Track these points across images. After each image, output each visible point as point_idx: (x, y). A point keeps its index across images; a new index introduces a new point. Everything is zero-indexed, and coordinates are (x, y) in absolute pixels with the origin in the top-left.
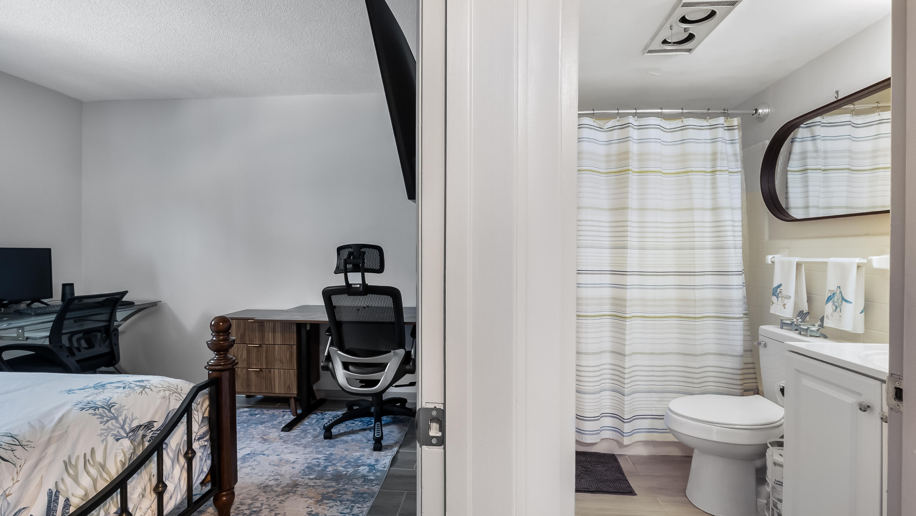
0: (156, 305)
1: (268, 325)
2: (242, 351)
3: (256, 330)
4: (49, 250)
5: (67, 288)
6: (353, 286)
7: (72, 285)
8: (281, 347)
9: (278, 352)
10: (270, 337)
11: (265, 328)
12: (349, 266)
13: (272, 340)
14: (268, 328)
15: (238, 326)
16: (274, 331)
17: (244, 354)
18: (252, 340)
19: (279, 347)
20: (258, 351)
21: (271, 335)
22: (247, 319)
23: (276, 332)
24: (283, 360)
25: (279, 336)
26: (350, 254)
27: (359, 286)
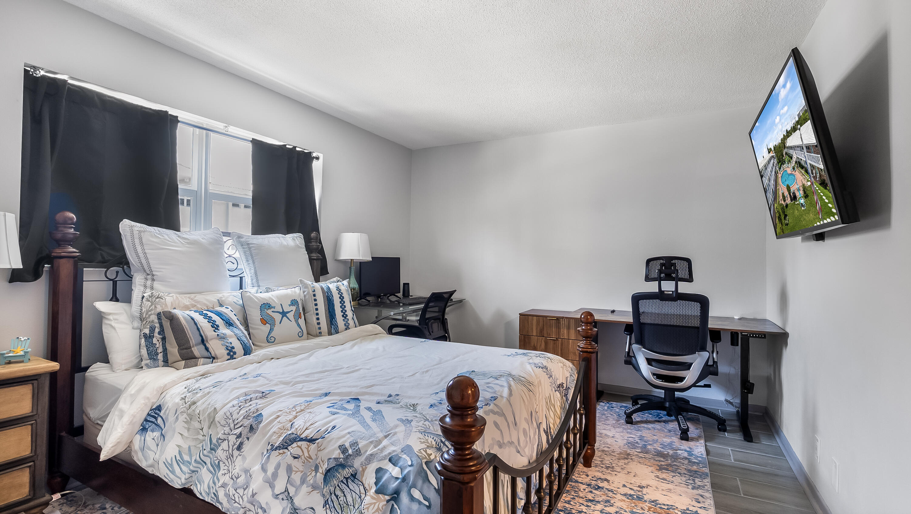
0: (462, 302)
1: (563, 323)
2: (541, 342)
3: (553, 326)
4: (398, 259)
5: (406, 286)
6: (665, 292)
7: (408, 284)
8: (575, 342)
9: (572, 345)
10: (565, 332)
11: (561, 324)
12: (662, 275)
13: (567, 335)
14: (563, 325)
15: (538, 322)
16: (569, 328)
17: (542, 345)
18: (549, 334)
19: (573, 342)
20: (554, 344)
21: (565, 331)
22: (546, 317)
23: (570, 329)
24: (576, 353)
25: (573, 332)
26: (662, 265)
27: (671, 293)
